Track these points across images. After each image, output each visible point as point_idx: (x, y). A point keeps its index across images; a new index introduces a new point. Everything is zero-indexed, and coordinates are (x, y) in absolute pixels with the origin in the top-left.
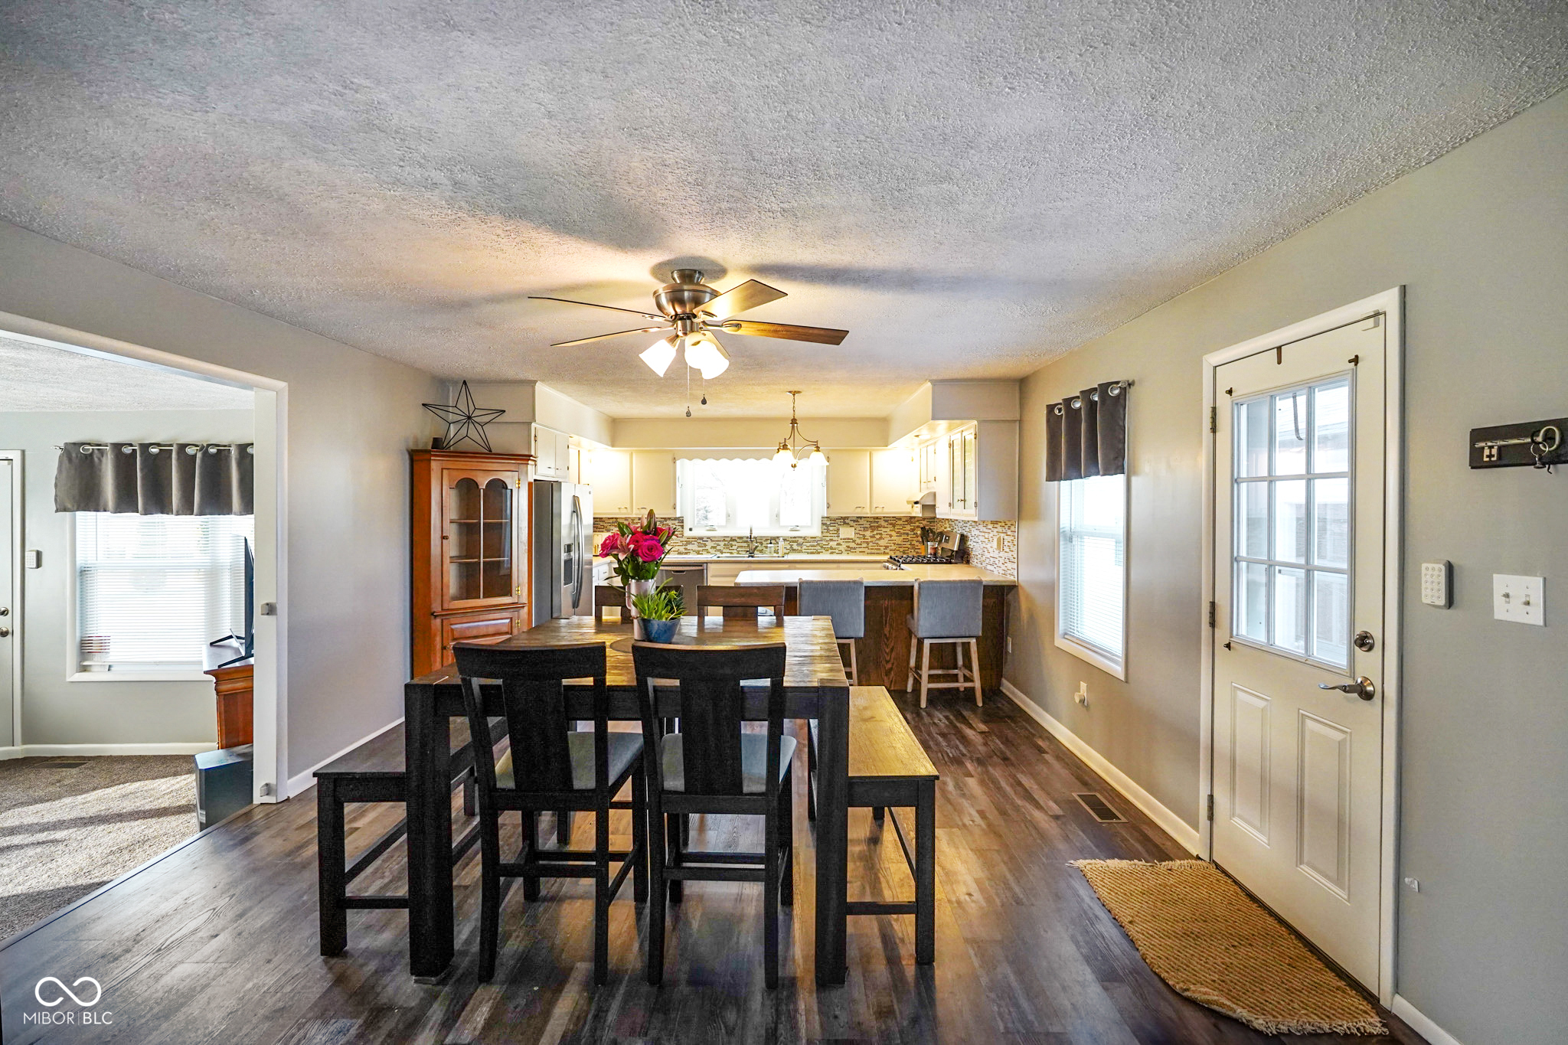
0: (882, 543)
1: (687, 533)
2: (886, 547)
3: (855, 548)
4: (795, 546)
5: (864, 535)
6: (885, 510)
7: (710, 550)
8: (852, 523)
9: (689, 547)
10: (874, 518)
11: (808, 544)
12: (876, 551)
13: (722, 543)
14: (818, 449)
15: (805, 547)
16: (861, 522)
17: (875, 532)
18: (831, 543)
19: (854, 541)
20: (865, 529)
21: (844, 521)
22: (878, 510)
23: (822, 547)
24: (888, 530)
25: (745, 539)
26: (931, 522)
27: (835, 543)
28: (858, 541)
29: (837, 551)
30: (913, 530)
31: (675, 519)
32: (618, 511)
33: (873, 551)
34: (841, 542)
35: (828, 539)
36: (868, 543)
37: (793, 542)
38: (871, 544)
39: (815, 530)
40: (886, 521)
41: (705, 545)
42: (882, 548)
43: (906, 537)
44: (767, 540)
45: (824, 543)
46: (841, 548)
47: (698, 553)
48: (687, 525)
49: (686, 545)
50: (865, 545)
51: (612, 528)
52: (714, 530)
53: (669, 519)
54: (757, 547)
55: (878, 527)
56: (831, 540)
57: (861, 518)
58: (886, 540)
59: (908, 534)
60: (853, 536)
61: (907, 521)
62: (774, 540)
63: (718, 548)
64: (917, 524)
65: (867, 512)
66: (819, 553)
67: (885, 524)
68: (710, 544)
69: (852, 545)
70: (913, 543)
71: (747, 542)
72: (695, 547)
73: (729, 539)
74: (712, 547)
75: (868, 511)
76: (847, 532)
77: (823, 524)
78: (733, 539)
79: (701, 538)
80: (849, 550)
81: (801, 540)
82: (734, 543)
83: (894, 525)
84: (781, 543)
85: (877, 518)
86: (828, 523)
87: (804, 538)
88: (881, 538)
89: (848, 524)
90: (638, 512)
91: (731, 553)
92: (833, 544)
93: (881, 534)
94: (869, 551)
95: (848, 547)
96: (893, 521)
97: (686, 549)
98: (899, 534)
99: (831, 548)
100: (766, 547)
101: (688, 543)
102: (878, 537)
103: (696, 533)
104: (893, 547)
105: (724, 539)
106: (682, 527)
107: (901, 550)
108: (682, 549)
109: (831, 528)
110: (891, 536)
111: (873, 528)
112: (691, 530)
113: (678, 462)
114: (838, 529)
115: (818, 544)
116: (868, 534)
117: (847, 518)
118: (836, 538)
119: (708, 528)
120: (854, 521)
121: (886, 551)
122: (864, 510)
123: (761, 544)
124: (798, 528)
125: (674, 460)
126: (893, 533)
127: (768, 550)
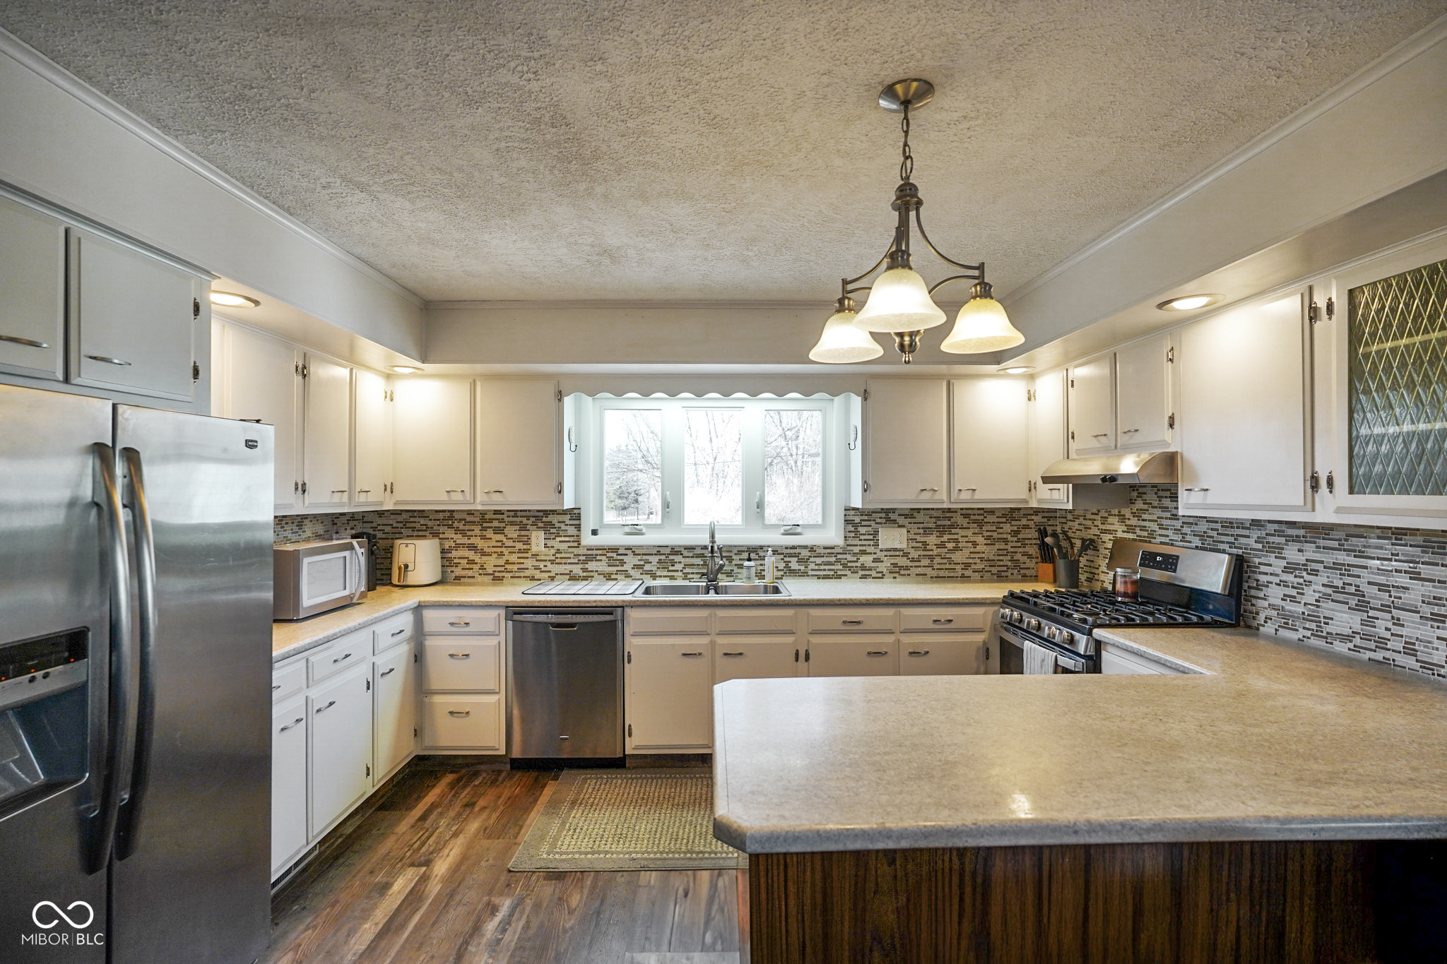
0: (958, 557)
1: (588, 540)
2: (967, 566)
3: (907, 568)
4: (794, 565)
5: (925, 543)
6: (977, 496)
7: (632, 572)
8: (901, 520)
9: (592, 566)
10: (943, 510)
11: (819, 560)
12: (947, 574)
13: (654, 559)
14: (986, 292)
15: (812, 566)
16: (920, 517)
17: (946, 538)
18: (863, 559)
19: (906, 555)
20: (927, 531)
21: (888, 516)
22: (965, 496)
23: (845, 566)
24: (969, 533)
25: (698, 551)
26: (1049, 518)
27: (870, 558)
28: (914, 554)
29: (873, 573)
30: (1016, 533)
31: (564, 512)
32: (445, 497)
33: (942, 573)
34: (880, 554)
35: (856, 549)
36: (931, 558)
37: (791, 556)
38: (937, 560)
39: (833, 535)
40: (966, 516)
41: (622, 563)
42: (958, 567)
43: (1003, 546)
44: (740, 552)
45: (849, 557)
46: (883, 567)
47: (608, 577)
48: (588, 523)
49: (585, 562)
50: (925, 562)
51: (442, 529)
52: (640, 533)
53: (553, 512)
54: (722, 566)
55: (952, 526)
56: (863, 553)
57: (918, 510)
58: (966, 552)
59: (1006, 541)
60: (904, 546)
61: (1004, 516)
62: (754, 552)
63: (647, 567)
64: (1024, 522)
65: (942, 499)
66: (839, 577)
67: (964, 522)
68: (631, 560)
69: (903, 561)
70: (1018, 556)
71: (702, 556)
72: (602, 566)
73: (668, 551)
74: (636, 567)
75: (945, 497)
76: (892, 538)
77: (847, 522)
78: (675, 551)
79: (614, 549)
80: (897, 571)
81: (805, 553)
82: (677, 558)
83: (980, 524)
84: (770, 560)
85: (949, 510)
86: (857, 519)
87: (812, 549)
88: (956, 549)
89: (895, 521)
90: (486, 498)
91: (672, 578)
92: (867, 560)
93: (956, 541)
94: (935, 573)
95: (895, 565)
96: (978, 517)
97: (585, 570)
98: (991, 541)
99: (863, 568)
100: (740, 567)
101: (590, 558)
102: (950, 545)
103: (604, 539)
104: (980, 567)
105: (658, 550)
106: (578, 527)
107: (994, 570)
108: (577, 570)
109: (862, 530)
110: (975, 544)
111: (942, 530)
112: (594, 532)
113: (568, 401)
114: (876, 533)
115: (838, 561)
116: (932, 540)
117: (894, 510)
118: (871, 549)
119: (627, 529)
120: (906, 516)
121: (967, 573)
122: (937, 497)
123: (730, 559)
124: (799, 530)
125: (560, 396)
126: (980, 539)
127: (744, 571)
